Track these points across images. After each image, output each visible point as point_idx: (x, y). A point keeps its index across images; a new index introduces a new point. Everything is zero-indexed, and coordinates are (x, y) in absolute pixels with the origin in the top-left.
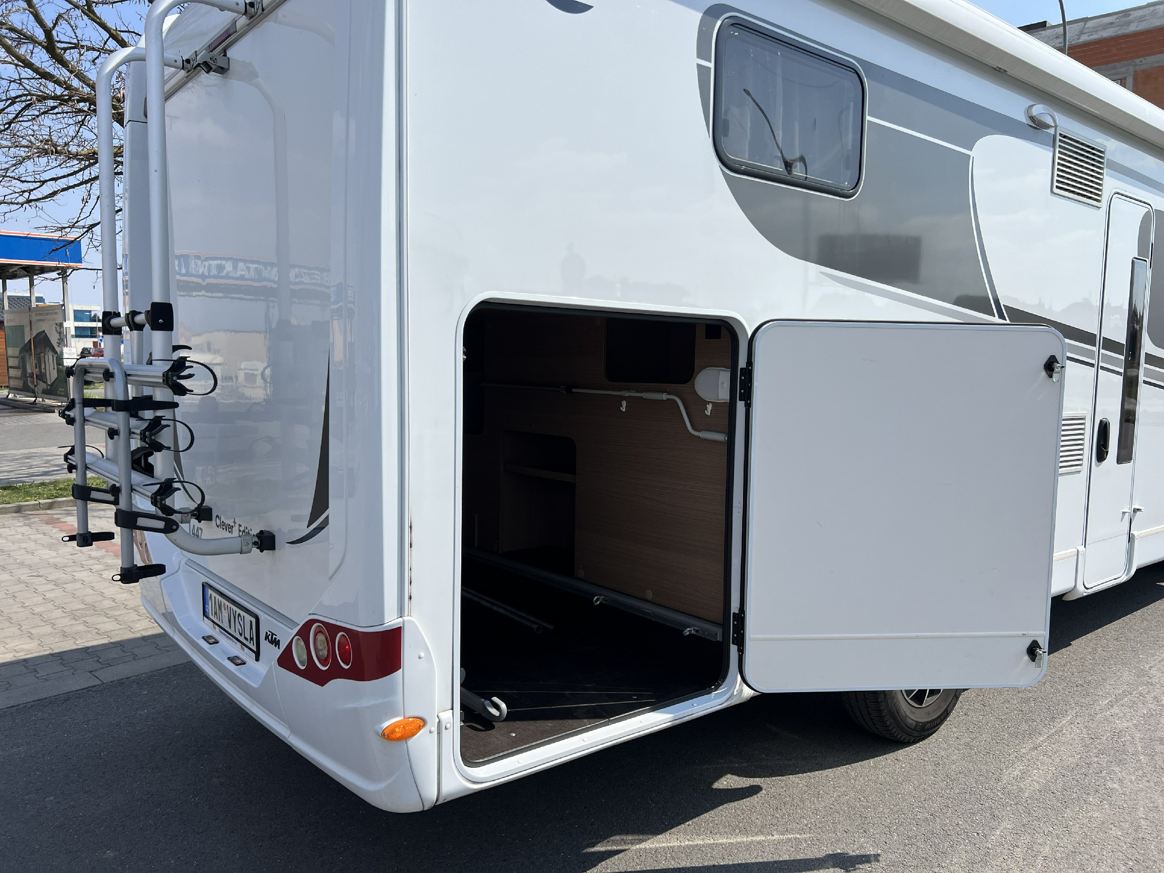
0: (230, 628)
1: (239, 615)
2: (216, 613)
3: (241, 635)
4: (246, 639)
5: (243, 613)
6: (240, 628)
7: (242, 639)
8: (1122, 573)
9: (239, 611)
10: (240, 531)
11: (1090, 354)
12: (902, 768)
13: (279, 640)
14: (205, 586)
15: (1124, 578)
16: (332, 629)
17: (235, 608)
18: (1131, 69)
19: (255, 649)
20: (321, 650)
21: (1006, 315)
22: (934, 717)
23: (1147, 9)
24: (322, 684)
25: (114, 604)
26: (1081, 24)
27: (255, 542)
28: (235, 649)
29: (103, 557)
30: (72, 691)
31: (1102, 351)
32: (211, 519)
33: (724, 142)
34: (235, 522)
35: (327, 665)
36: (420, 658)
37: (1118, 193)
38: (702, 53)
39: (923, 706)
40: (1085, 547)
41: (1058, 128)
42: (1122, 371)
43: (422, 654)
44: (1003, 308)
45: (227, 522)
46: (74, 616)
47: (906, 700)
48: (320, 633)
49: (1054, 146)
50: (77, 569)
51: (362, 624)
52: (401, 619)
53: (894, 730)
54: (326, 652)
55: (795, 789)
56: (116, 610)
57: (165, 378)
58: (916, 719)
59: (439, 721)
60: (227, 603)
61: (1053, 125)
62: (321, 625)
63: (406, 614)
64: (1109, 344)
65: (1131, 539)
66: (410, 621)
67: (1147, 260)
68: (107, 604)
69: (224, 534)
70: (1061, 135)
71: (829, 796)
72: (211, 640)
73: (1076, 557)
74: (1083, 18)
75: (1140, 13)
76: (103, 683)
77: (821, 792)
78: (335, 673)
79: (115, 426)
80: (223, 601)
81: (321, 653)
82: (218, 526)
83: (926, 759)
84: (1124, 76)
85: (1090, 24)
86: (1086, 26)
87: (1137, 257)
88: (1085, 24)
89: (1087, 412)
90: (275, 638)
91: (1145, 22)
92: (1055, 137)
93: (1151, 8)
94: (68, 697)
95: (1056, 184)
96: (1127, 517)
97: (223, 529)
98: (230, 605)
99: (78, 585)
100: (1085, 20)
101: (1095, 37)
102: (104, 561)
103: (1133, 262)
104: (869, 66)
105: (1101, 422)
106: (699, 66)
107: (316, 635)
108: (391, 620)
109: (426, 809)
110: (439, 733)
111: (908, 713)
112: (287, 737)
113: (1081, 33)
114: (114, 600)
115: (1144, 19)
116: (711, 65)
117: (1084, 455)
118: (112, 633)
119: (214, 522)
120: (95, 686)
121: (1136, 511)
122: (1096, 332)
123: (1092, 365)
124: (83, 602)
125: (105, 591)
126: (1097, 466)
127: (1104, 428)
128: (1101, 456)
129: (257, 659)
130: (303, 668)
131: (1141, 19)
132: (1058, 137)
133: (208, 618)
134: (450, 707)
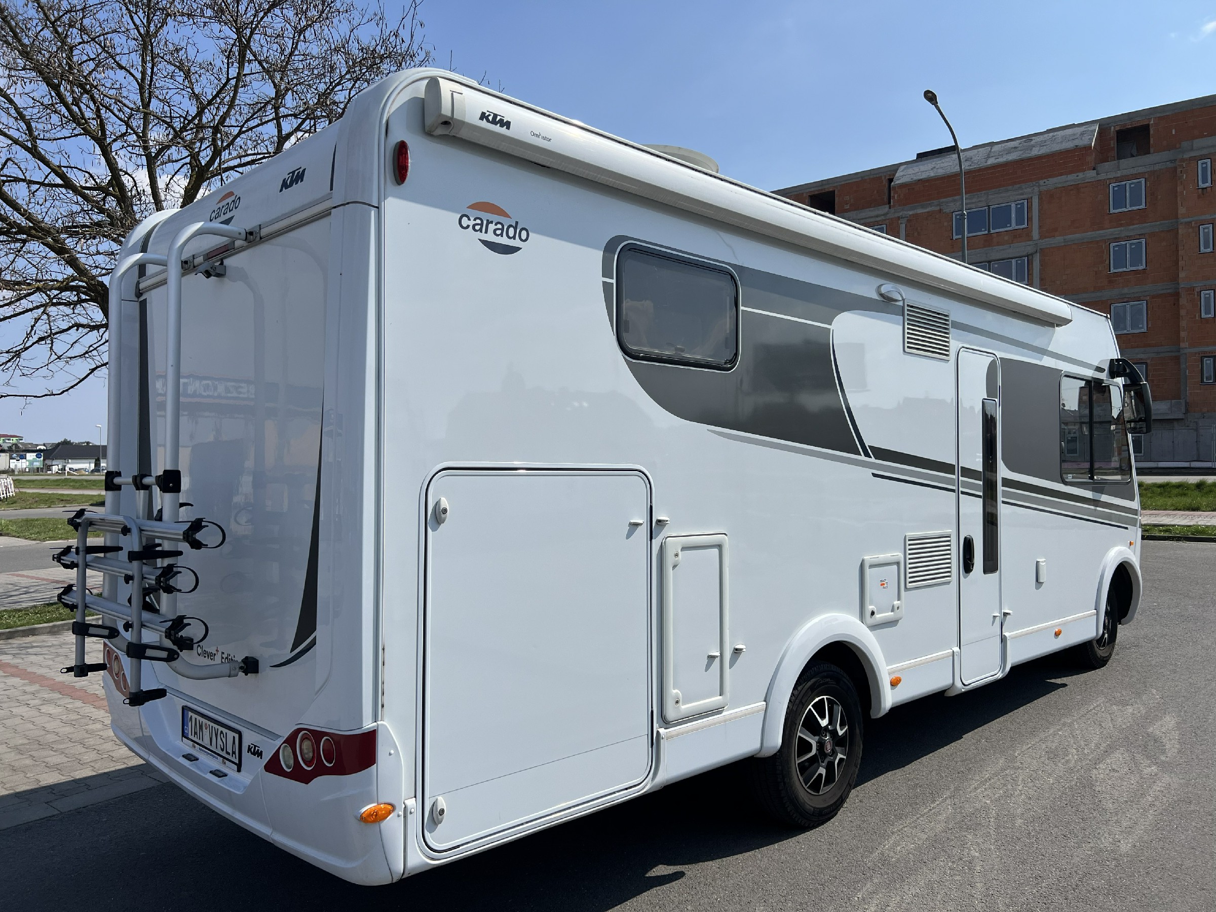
0: (211, 745)
1: (222, 732)
2: (196, 733)
3: (222, 750)
4: (228, 753)
5: (225, 731)
6: (222, 744)
7: (224, 754)
8: (998, 670)
9: (221, 729)
10: (223, 658)
11: (950, 481)
12: (802, 848)
13: (261, 752)
14: (185, 709)
15: (1000, 675)
16: (316, 735)
17: (216, 726)
18: (1036, 189)
19: (237, 761)
20: (307, 754)
21: (871, 453)
22: (829, 804)
23: (1046, 135)
24: (307, 781)
25: (58, 738)
26: (989, 148)
27: (241, 667)
28: (216, 764)
29: (38, 691)
30: (32, 822)
31: (961, 478)
32: (192, 649)
33: (624, 335)
34: (217, 651)
35: (311, 767)
36: (390, 754)
37: (963, 347)
38: (606, 273)
39: (820, 793)
40: (960, 648)
41: (905, 300)
42: (981, 494)
43: (392, 752)
44: (868, 448)
45: (208, 650)
46: (18, 750)
47: (804, 788)
48: (306, 740)
49: (903, 315)
50: (13, 704)
51: (345, 728)
52: (375, 723)
53: (795, 815)
54: (311, 755)
55: (709, 871)
56: (61, 744)
57: (185, 536)
58: (814, 806)
59: (405, 807)
60: (209, 723)
61: (901, 299)
62: (306, 732)
63: (380, 719)
64: (967, 472)
65: (1003, 640)
66: (382, 725)
67: (996, 400)
68: (51, 738)
69: (208, 661)
70: (908, 305)
71: (737, 875)
72: (189, 757)
73: (951, 657)
74: (990, 143)
75: (1041, 138)
76: (61, 813)
77: (731, 872)
78: (321, 771)
79: (130, 573)
80: (204, 721)
81: (306, 756)
82: (199, 655)
83: (822, 840)
84: (1030, 196)
85: (996, 148)
86: (992, 150)
87: (986, 398)
88: (991, 149)
89: (951, 530)
90: (258, 750)
91: (1045, 147)
92: (903, 307)
93: (1051, 134)
94: (28, 827)
95: (907, 345)
96: (998, 621)
97: (205, 657)
98: (212, 724)
99: (18, 721)
100: (992, 144)
101: (1001, 160)
102: (40, 695)
103: (983, 402)
104: (741, 269)
105: (965, 538)
106: (604, 283)
107: (302, 741)
108: (368, 725)
109: (394, 882)
110: (405, 817)
111: (806, 799)
112: (269, 834)
113: (988, 157)
114: (57, 734)
115: (1045, 144)
116: (614, 281)
117: (952, 567)
118: (62, 765)
119: (195, 651)
120: (54, 816)
121: (1005, 614)
122: (954, 462)
123: (953, 491)
124: (26, 737)
125: (46, 725)
126: (965, 577)
127: (968, 544)
128: (968, 566)
129: (239, 770)
130: (289, 770)
131: (1042, 144)
132: (906, 308)
133: (188, 738)
134: (413, 795)
